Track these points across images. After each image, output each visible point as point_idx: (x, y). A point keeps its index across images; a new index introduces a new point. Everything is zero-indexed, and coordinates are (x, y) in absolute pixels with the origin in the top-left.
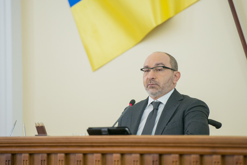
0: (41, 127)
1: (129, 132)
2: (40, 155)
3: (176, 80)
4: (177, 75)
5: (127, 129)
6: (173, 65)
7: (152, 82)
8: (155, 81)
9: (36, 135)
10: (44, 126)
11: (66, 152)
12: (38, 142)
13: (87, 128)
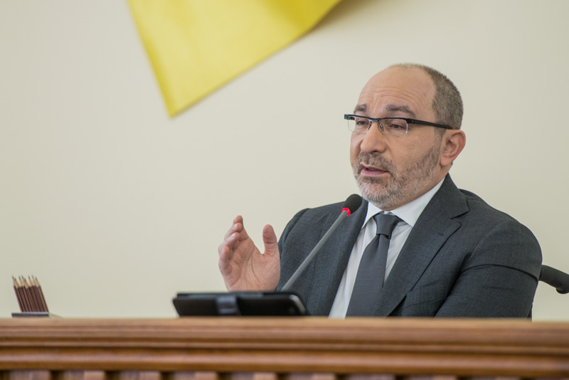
0: (30, 288)
1: (302, 308)
2: (31, 375)
3: (451, 157)
4: (455, 140)
5: (295, 298)
6: (442, 112)
7: (372, 160)
8: (380, 159)
9: (14, 315)
10: (40, 287)
11: (110, 368)
12: (23, 335)
13: (174, 295)
